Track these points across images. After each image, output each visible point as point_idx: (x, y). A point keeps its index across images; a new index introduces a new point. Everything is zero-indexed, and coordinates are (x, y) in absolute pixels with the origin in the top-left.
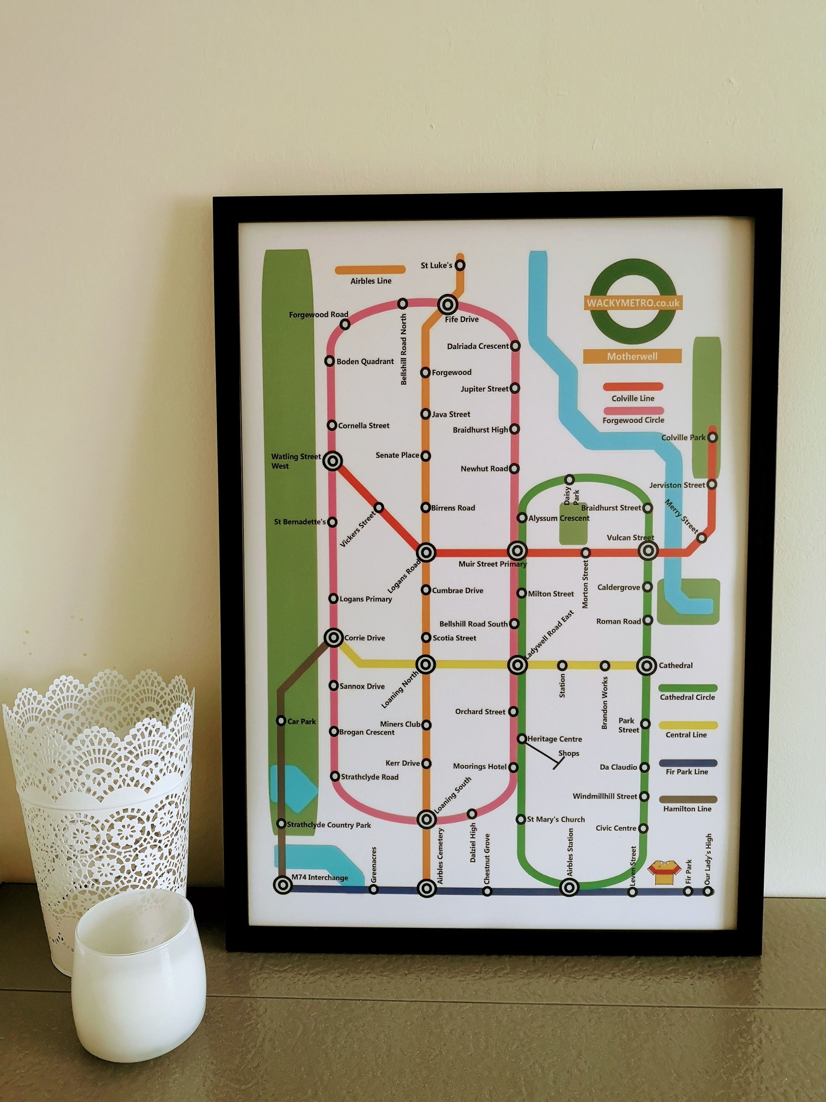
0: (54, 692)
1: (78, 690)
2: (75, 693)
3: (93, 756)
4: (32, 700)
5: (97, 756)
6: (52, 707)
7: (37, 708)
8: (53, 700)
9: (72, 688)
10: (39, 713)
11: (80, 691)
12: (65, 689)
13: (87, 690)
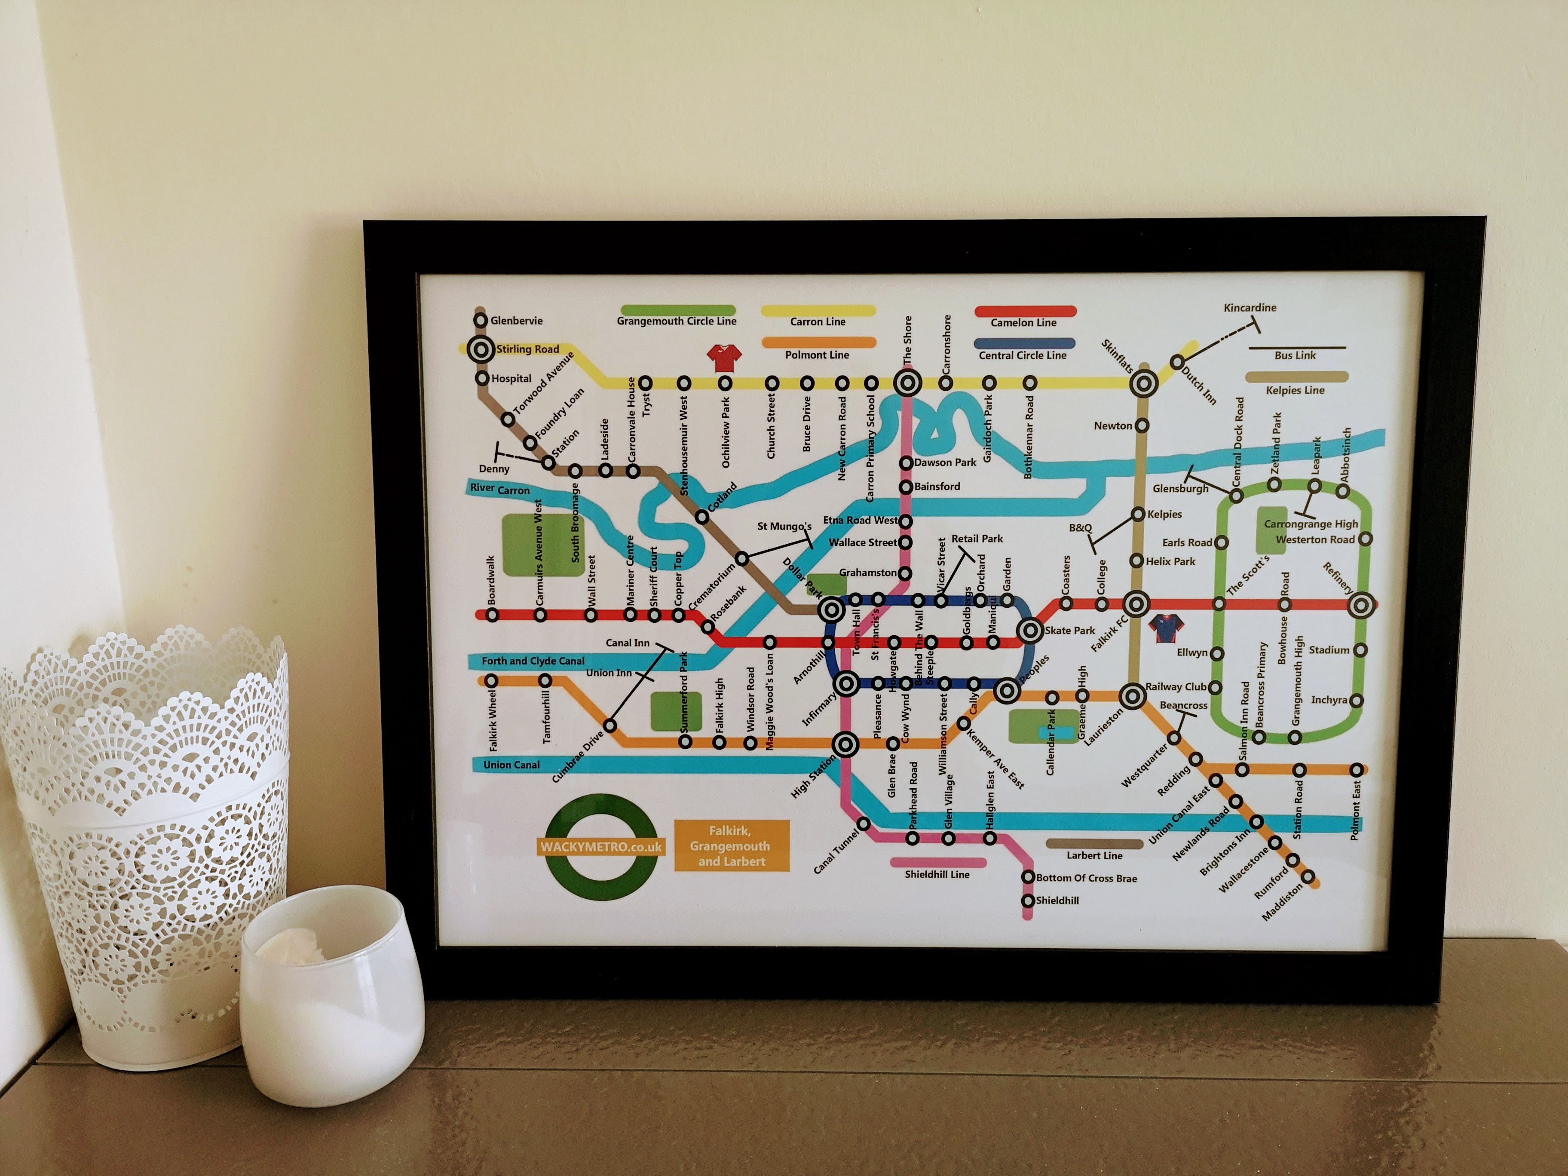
0: (96, 655)
1: (134, 653)
2: (131, 659)
3: (183, 736)
4: (61, 666)
5: (189, 735)
6: (94, 677)
7: (68, 678)
8: (96, 668)
9: (125, 651)
10: (73, 685)
11: (138, 656)
12: (113, 653)
13: (149, 655)
